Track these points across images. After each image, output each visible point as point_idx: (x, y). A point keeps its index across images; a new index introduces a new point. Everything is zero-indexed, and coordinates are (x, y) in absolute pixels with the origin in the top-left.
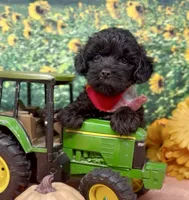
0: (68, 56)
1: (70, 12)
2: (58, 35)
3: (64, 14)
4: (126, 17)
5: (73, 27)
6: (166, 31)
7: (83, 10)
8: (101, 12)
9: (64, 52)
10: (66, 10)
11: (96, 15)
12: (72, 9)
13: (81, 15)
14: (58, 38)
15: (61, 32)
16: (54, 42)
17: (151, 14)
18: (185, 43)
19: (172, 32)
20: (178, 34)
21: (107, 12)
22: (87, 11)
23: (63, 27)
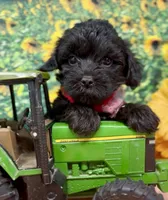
0: (23, 58)
1: (19, 8)
2: (8, 35)
3: (12, 11)
4: (82, 10)
5: (24, 25)
6: (123, 23)
7: (34, 5)
8: (54, 7)
9: (17, 54)
10: (14, 7)
11: (49, 10)
12: (21, 5)
13: (32, 10)
14: (8, 38)
15: (11, 31)
16: (4, 43)
17: (107, 6)
18: (142, 34)
19: (129, 24)
20: (135, 25)
21: (61, 6)
22: (38, 6)
23: (13, 25)
